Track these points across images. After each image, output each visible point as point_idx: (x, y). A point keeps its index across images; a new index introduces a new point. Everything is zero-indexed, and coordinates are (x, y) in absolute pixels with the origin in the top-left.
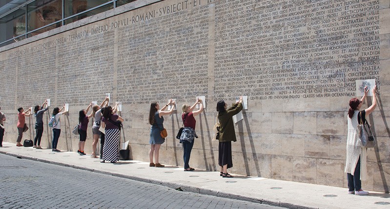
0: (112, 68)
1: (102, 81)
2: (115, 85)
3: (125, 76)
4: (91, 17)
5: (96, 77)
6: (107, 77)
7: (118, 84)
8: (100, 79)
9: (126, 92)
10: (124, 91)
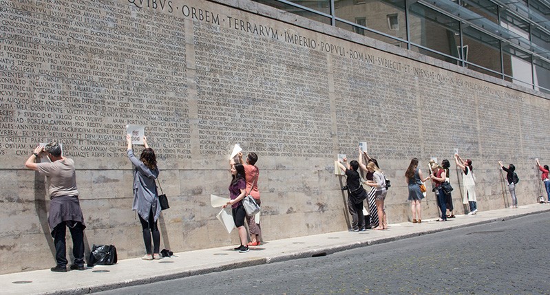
0: (328, 105)
1: (312, 121)
2: (334, 129)
3: (347, 122)
4: (284, 12)
5: (301, 112)
6: (321, 116)
7: (339, 129)
8: (309, 117)
9: (350, 142)
10: (348, 140)
